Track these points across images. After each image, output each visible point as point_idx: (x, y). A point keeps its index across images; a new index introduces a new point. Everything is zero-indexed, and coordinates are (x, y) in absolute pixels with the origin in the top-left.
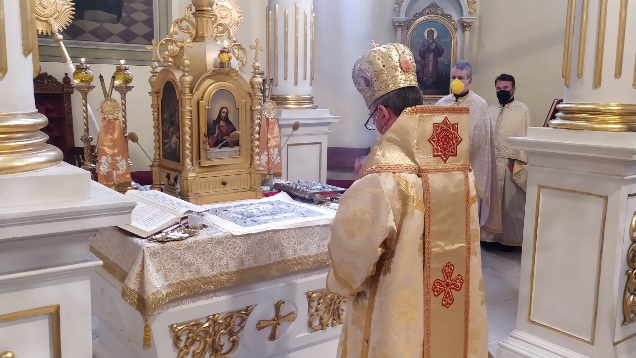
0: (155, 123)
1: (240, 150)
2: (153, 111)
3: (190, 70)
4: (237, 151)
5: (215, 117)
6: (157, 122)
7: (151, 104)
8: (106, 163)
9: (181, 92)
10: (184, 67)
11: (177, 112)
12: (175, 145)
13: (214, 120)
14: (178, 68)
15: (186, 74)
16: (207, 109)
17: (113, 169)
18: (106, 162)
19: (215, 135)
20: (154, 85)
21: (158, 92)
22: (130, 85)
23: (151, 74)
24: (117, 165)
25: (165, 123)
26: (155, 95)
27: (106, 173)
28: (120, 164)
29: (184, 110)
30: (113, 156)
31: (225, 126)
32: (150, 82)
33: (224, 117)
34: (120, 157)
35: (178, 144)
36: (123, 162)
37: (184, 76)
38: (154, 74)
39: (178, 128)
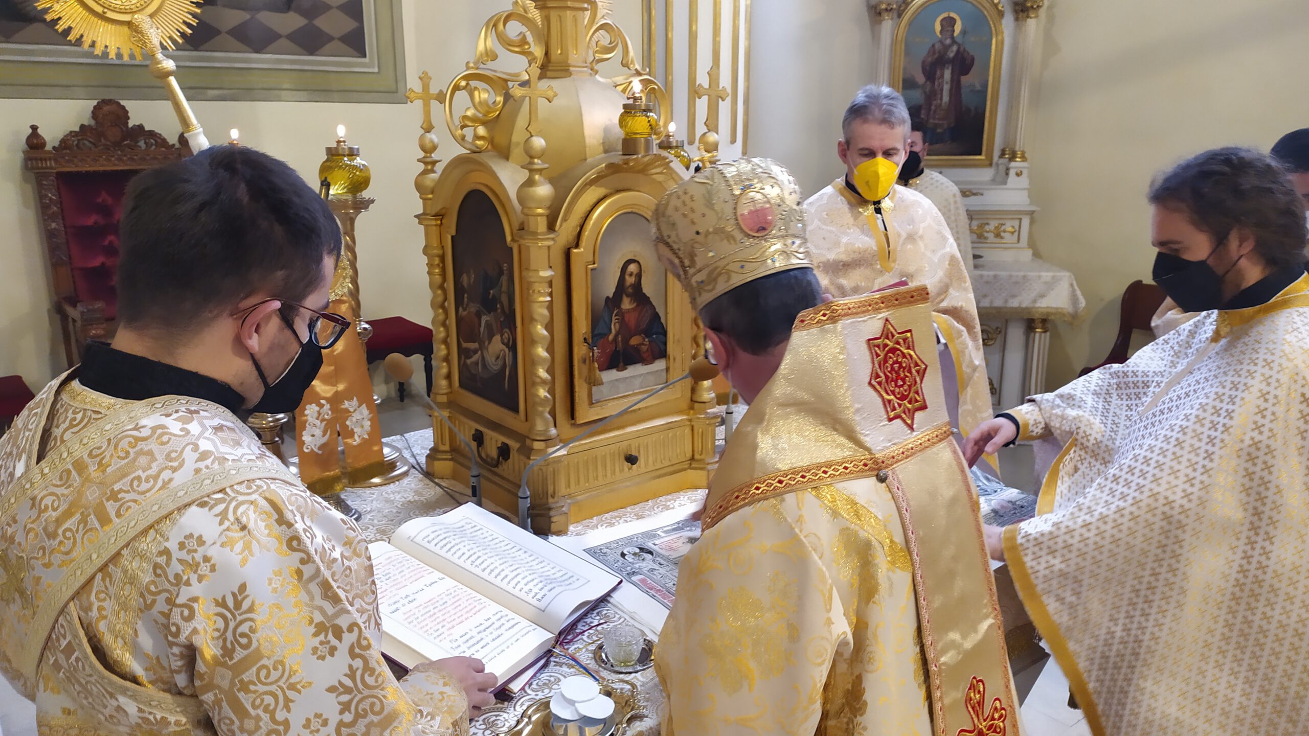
0: (435, 296)
1: (667, 369)
2: (430, 265)
3: (546, 166)
4: (662, 370)
5: (610, 290)
6: (439, 292)
7: (423, 244)
8: (318, 422)
9: (522, 228)
10: (532, 157)
11: (504, 279)
12: (500, 362)
13: (608, 297)
14: (505, 154)
15: (537, 177)
16: (592, 270)
17: (336, 435)
18: (317, 419)
19: (611, 337)
20: (430, 196)
21: (440, 216)
22: (366, 194)
23: (421, 167)
24: (348, 423)
25: (466, 300)
26: (434, 223)
27: (319, 448)
28: (354, 419)
29: (532, 280)
30: (335, 400)
31: (634, 310)
32: (419, 186)
33: (631, 285)
34: (355, 402)
35: (509, 361)
36: (361, 414)
37: (530, 183)
38: (429, 167)
39: (509, 321)
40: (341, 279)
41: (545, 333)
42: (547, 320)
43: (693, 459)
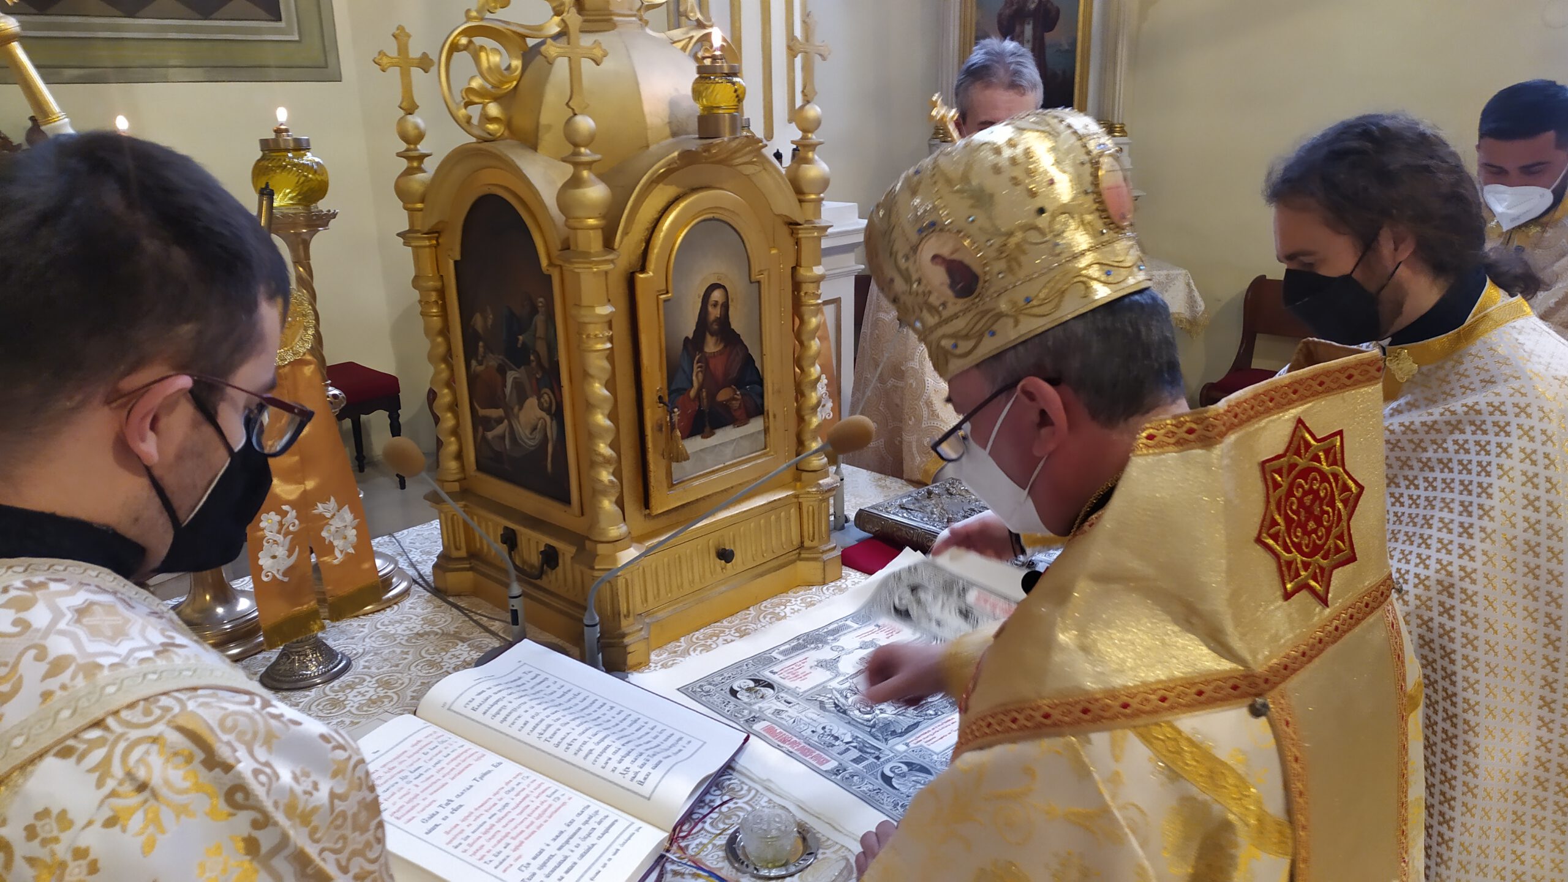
0: (434, 345)
1: (766, 430)
2: (424, 302)
3: (598, 157)
4: (759, 432)
5: (689, 328)
6: (440, 339)
7: (412, 274)
8: (280, 538)
9: (566, 246)
10: (576, 145)
11: (539, 319)
12: (538, 436)
13: (687, 338)
14: (531, 143)
15: (585, 173)
16: (665, 301)
17: (308, 552)
18: (279, 532)
19: (692, 393)
20: (419, 206)
21: (435, 232)
22: (323, 205)
23: (404, 164)
24: (324, 534)
25: (481, 350)
26: (427, 243)
27: (285, 574)
28: (333, 529)
29: (586, 320)
30: (303, 504)
31: (720, 353)
32: (402, 193)
33: (717, 320)
34: (332, 504)
35: (552, 432)
36: (343, 520)
37: (575, 182)
38: (415, 164)
39: (551, 376)
40: (302, 331)
41: (606, 392)
42: (606, 376)
43: (801, 546)
